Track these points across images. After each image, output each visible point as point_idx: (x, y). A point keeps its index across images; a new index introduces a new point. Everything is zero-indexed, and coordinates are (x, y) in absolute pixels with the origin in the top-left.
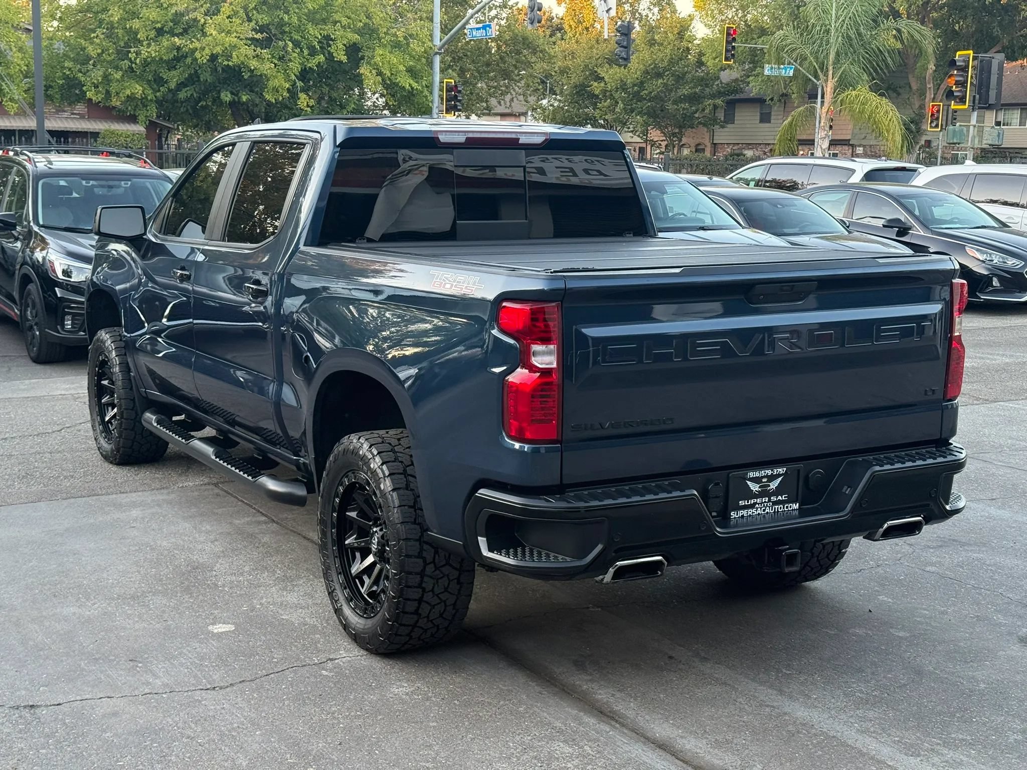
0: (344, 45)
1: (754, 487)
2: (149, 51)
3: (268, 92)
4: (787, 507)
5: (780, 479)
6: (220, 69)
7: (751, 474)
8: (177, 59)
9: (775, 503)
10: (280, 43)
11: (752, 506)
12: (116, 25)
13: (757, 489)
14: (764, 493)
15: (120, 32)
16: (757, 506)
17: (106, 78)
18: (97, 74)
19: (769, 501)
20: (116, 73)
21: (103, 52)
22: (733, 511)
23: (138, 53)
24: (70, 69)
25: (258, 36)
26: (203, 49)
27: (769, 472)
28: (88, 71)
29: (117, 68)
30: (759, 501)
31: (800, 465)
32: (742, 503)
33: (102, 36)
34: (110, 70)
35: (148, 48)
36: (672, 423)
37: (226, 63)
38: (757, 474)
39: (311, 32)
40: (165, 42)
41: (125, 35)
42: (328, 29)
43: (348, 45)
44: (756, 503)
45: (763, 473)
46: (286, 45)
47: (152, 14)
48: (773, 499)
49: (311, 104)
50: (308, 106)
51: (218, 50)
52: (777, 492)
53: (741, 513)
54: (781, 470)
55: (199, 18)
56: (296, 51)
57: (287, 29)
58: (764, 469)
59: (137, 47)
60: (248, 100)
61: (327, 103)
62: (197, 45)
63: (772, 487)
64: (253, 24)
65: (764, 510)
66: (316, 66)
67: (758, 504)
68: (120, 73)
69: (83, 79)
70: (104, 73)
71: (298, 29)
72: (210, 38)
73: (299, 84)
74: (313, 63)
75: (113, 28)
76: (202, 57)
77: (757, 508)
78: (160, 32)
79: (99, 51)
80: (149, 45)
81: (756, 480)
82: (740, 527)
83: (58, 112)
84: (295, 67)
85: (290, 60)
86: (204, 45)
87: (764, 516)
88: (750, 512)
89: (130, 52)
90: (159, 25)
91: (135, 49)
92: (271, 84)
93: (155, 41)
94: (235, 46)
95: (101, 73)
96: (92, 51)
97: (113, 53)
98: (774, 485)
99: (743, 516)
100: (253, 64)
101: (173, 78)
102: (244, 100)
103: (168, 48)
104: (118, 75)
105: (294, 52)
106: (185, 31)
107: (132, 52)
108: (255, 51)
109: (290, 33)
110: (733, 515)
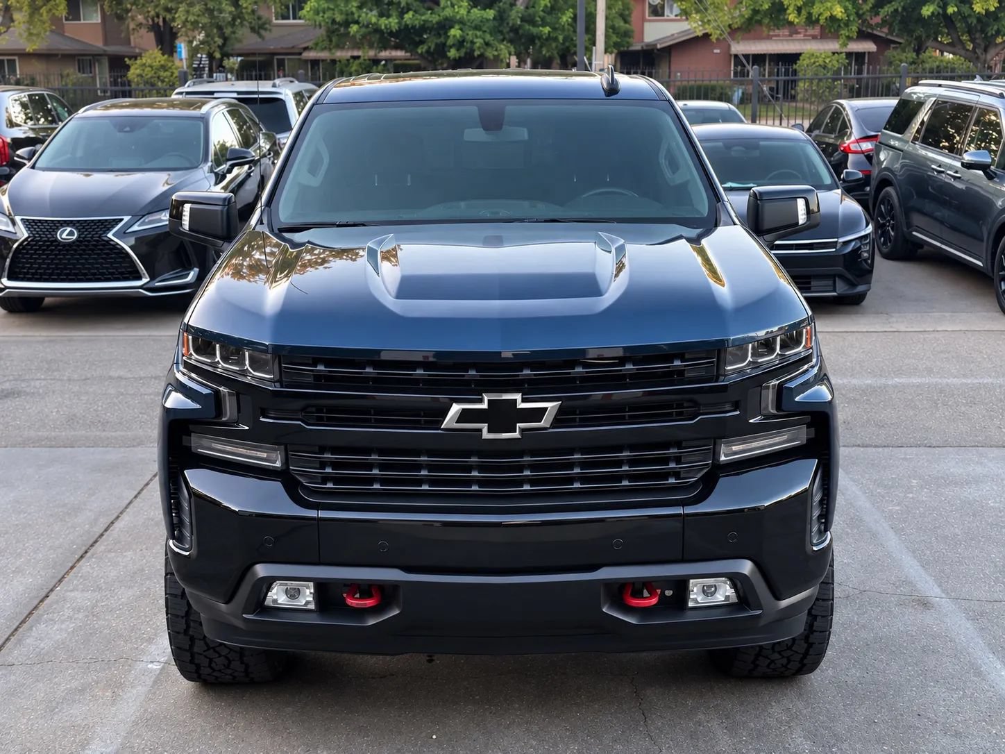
60: (955, 13)
83: (792, 34)
102: (951, 12)
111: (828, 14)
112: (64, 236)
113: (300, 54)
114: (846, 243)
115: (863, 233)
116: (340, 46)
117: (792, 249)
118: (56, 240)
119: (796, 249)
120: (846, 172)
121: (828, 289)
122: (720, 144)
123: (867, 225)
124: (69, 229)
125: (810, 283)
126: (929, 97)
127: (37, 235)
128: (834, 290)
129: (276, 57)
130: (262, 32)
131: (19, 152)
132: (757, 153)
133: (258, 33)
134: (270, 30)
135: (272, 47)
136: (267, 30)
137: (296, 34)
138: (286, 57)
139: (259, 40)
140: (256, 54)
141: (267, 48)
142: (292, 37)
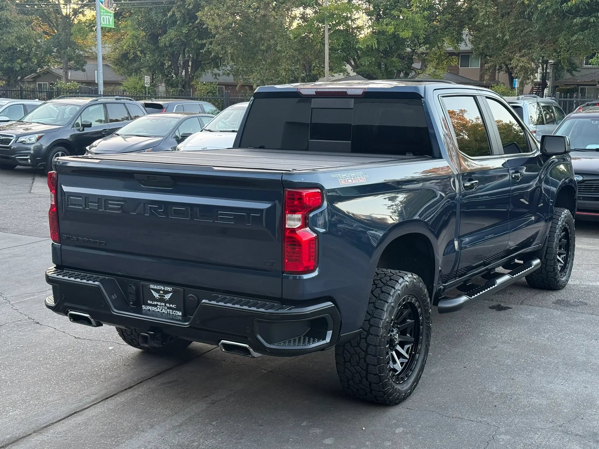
1: (156, 295)
4: (175, 313)
5: (170, 294)
9: (169, 308)
11: (156, 306)
13: (158, 296)
14: (161, 300)
19: (165, 306)
22: (144, 304)
30: (159, 303)
31: (182, 289)
32: (149, 302)
36: (106, 245)
44: (158, 305)
48: (168, 305)
52: (170, 301)
53: (148, 308)
58: (159, 285)
63: (166, 298)
65: (161, 310)
67: (159, 305)
77: (158, 308)
81: (157, 291)
82: (147, 316)
87: (162, 314)
88: (154, 308)
98: (168, 297)
99: (149, 310)
110: (144, 307)
113: (596, 85)
129: (580, 87)
130: (573, 72)
133: (571, 73)
134: (579, 71)
135: (578, 81)
136: (576, 71)
137: (595, 74)
138: (587, 87)
139: (571, 77)
140: (568, 85)
141: (575, 81)
142: (592, 75)
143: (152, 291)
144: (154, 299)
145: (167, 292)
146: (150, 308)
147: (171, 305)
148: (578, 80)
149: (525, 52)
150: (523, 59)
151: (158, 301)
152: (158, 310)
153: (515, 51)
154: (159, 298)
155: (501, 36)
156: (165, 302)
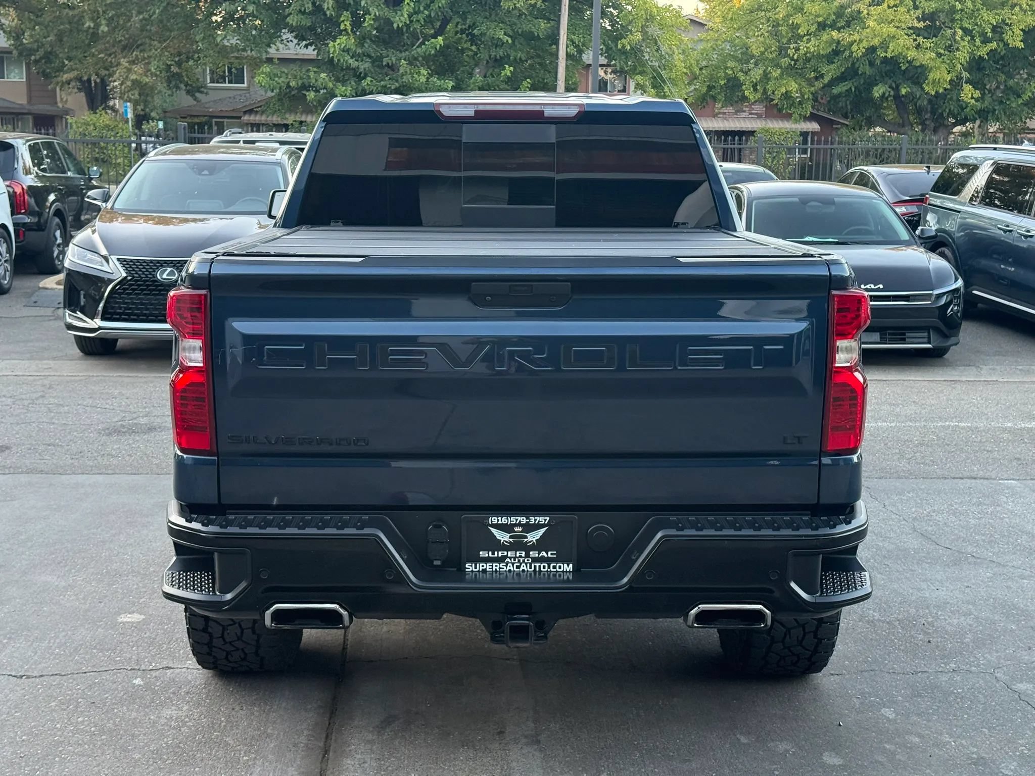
0: (1022, 30)
1: (503, 537)
2: (810, 46)
3: (928, 83)
4: (554, 567)
5: (543, 530)
6: (878, 62)
7: (494, 520)
8: (836, 53)
9: (535, 560)
10: (949, 31)
11: (501, 560)
12: (781, 23)
13: (507, 539)
14: (518, 545)
15: (783, 29)
16: (508, 560)
17: (766, 76)
18: (757, 74)
19: (527, 556)
20: (775, 71)
21: (766, 50)
22: (468, 562)
23: (797, 49)
24: (732, 69)
25: (921, 25)
26: (861, 41)
27: (524, 520)
28: (750, 70)
29: (778, 66)
30: (510, 554)
31: (575, 516)
32: (483, 554)
33: (766, 34)
34: (769, 68)
35: (807, 43)
36: (367, 444)
37: (883, 55)
38: (504, 520)
39: (986, 17)
40: (825, 37)
41: (789, 31)
42: (1006, 13)
43: (1027, 30)
44: (507, 557)
45: (513, 520)
46: (955, 33)
47: (814, 8)
48: (533, 554)
49: (976, 96)
50: (972, 98)
51: (876, 42)
52: (540, 545)
53: (481, 566)
54: (541, 520)
55: (862, 9)
56: (966, 39)
57: (958, 17)
58: (514, 515)
59: (796, 43)
60: (907, 93)
61: (1002, 92)
62: (856, 37)
63: (530, 539)
64: (919, 12)
65: (518, 567)
66: (987, 54)
67: (510, 558)
68: (779, 71)
69: (742, 78)
70: (764, 71)
71: (972, 15)
72: (868, 30)
73: (965, 75)
74: (983, 52)
75: (778, 25)
76: (858, 51)
77: (507, 564)
78: (822, 26)
79: (762, 49)
80: (809, 40)
82: (480, 583)
83: (737, 112)
84: (962, 56)
85: (958, 49)
86: (863, 38)
87: (518, 575)
88: (496, 566)
89: (789, 48)
90: (820, 19)
91: (795, 45)
92: (931, 76)
93: (815, 35)
94: (894, 37)
95: (761, 72)
96: (756, 50)
97: (775, 51)
98: (533, 537)
99: (484, 571)
100: (911, 54)
101: (830, 71)
102: (903, 93)
103: (826, 42)
104: (776, 73)
105: (963, 40)
106: (848, 24)
107: (792, 47)
108: (915, 40)
109: (961, 20)
110: (469, 567)
111: (783, 90)
112: (165, 276)
113: (240, 118)
114: (939, 296)
115: (954, 287)
116: (291, 110)
117: (890, 301)
118: (157, 281)
119: (893, 301)
120: (922, 230)
121: (926, 340)
122: (796, 199)
123: (956, 279)
124: (169, 269)
125: (904, 334)
126: (986, 159)
127: (136, 275)
128: (929, 343)
129: (214, 120)
130: (198, 95)
131: (89, 193)
132: (832, 209)
133: (193, 96)
134: (207, 94)
135: (211, 110)
136: (202, 92)
137: (234, 98)
138: (225, 120)
139: (195, 103)
140: (194, 116)
141: (206, 110)
142: (231, 100)
143: (493, 530)
144: (497, 545)
145: (529, 528)
146: (488, 566)
147: (544, 554)
148: (210, 108)
149: (137, 56)
150: (135, 68)
151: (507, 549)
152: (510, 567)
153: (114, 53)
154: (510, 543)
155: (92, 25)
156: (527, 548)
